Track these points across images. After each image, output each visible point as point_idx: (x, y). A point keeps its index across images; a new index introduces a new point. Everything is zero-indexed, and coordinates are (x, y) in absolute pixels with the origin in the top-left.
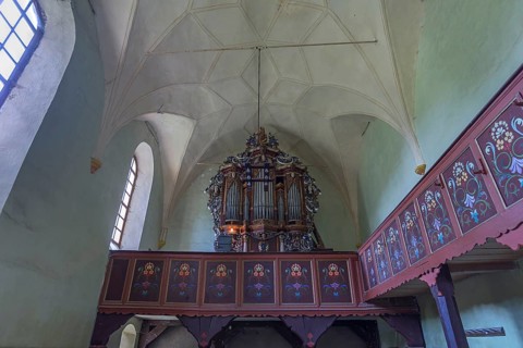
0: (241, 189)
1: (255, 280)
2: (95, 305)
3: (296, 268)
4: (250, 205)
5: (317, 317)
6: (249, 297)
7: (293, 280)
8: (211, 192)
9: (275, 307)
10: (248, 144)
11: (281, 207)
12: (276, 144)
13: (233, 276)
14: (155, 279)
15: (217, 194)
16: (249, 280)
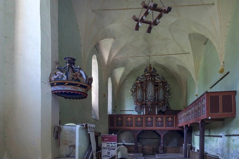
0: (143, 90)
1: (148, 122)
2: (108, 127)
3: (160, 118)
4: (146, 96)
5: (164, 130)
6: (147, 126)
7: (159, 122)
8: (132, 91)
9: (153, 128)
10: (145, 72)
11: (156, 96)
12: (156, 71)
13: (142, 120)
14: (122, 121)
15: (134, 92)
16: (147, 121)
